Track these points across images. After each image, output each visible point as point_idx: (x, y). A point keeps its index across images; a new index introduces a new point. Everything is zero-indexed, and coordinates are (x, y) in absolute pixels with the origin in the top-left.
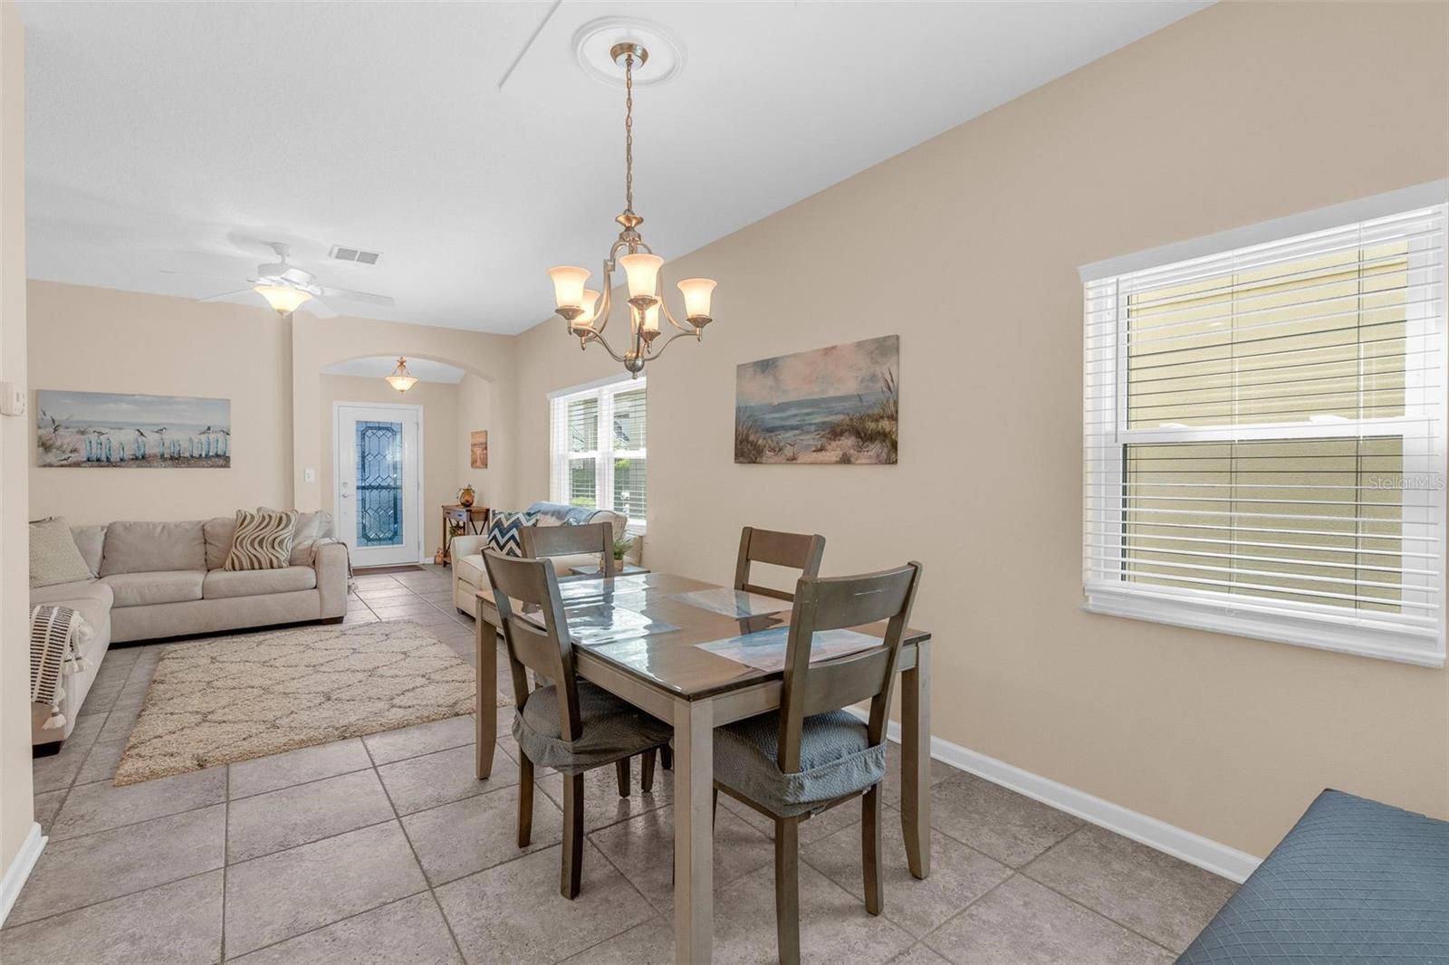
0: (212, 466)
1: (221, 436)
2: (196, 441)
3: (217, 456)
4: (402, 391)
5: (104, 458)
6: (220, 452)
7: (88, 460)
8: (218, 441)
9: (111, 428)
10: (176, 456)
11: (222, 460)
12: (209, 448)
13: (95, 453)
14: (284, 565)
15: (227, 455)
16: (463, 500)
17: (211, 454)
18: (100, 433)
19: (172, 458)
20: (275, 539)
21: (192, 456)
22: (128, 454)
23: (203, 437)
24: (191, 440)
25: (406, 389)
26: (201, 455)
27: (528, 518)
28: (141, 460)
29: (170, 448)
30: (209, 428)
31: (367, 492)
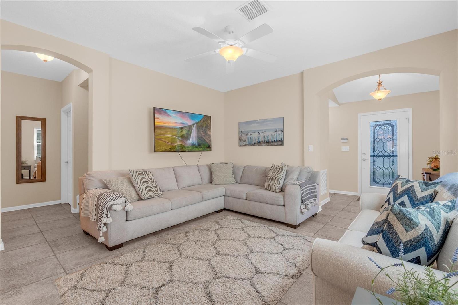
0: (278, 145)
1: (280, 132)
2: (273, 135)
3: (279, 141)
4: (380, 100)
5: (251, 143)
6: (280, 139)
7: (248, 144)
8: (279, 135)
9: (253, 133)
10: (268, 141)
11: (280, 142)
12: (277, 138)
13: (250, 142)
14: (277, 191)
15: (282, 140)
16: (432, 166)
17: (277, 140)
18: (251, 135)
19: (267, 142)
20: (276, 178)
21: (272, 141)
22: (256, 142)
23: (275, 133)
24: (272, 135)
25: (382, 98)
26: (274, 141)
27: (424, 187)
28: (259, 143)
29: (266, 138)
30: (277, 130)
31: (376, 158)
